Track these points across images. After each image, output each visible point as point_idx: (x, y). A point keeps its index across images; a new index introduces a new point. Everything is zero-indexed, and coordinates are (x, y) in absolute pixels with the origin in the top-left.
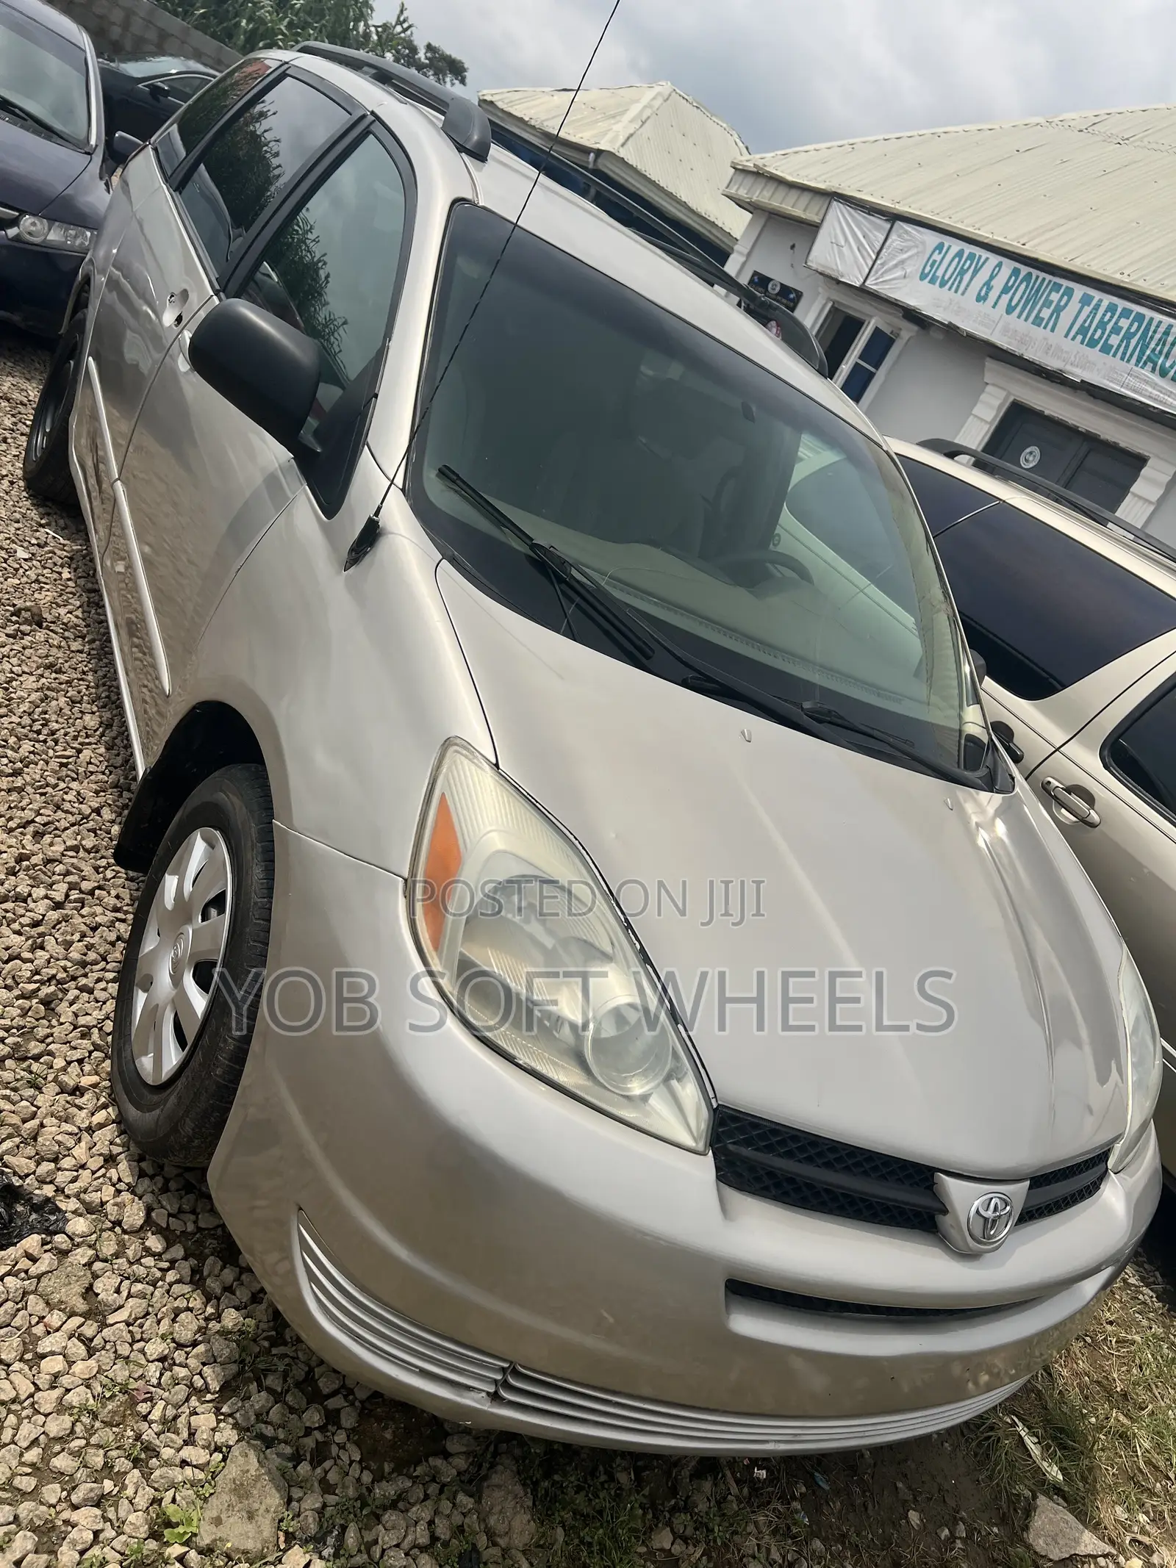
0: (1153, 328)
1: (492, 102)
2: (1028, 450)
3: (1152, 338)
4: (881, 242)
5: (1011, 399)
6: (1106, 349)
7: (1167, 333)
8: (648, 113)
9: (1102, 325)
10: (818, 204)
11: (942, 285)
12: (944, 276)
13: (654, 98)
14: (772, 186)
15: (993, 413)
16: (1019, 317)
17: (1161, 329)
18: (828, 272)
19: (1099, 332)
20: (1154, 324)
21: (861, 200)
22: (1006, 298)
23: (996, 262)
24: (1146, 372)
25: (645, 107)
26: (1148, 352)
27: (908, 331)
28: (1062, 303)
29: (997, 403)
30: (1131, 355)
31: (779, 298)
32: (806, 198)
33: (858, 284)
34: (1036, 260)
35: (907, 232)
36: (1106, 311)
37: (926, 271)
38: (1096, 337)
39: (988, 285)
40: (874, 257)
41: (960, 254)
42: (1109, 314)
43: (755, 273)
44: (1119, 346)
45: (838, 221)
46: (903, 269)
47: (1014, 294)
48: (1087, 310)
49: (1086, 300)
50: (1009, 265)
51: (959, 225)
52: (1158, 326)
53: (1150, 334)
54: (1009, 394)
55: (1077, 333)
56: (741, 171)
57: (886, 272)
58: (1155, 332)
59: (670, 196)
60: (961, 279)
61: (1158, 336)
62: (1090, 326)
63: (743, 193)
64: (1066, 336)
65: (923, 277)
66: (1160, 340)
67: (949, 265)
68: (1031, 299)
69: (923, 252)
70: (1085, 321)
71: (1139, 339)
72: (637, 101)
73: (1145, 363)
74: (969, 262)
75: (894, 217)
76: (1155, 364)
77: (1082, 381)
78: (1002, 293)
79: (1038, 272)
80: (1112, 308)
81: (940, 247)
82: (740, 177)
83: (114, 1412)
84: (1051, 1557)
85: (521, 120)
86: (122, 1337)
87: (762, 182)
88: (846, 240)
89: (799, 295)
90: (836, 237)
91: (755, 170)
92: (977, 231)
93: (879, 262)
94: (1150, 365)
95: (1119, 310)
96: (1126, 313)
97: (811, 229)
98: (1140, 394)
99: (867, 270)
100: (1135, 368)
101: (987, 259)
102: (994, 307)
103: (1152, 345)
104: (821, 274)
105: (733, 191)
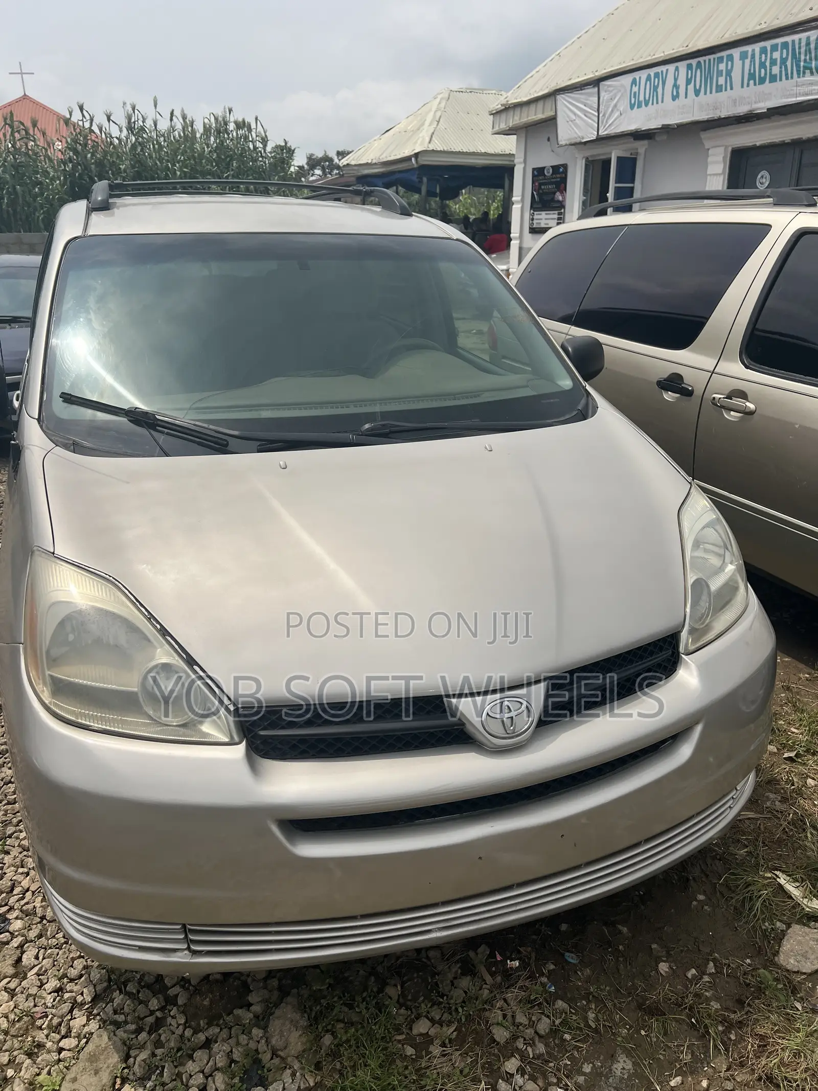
0: (797, 47)
1: (348, 164)
2: (759, 176)
3: (800, 53)
4: (597, 102)
5: (730, 149)
6: (773, 79)
7: (808, 44)
8: (439, 114)
9: (763, 65)
10: (549, 103)
11: (646, 105)
12: (645, 98)
13: (440, 103)
14: (518, 111)
15: (722, 166)
16: (705, 94)
17: (803, 43)
18: (573, 141)
19: (763, 71)
20: (797, 42)
21: (573, 84)
22: (691, 87)
23: (674, 68)
24: (808, 78)
25: (436, 111)
26: (802, 64)
27: (642, 147)
28: (729, 67)
29: (720, 158)
30: (792, 73)
31: (554, 176)
32: (540, 104)
33: (594, 138)
34: (699, 51)
35: (609, 86)
36: (761, 55)
37: (633, 102)
38: (763, 75)
39: (676, 86)
40: (597, 114)
41: (649, 78)
42: (763, 55)
43: (534, 169)
44: (781, 72)
45: (566, 107)
46: (618, 110)
47: (695, 81)
48: (747, 62)
49: (743, 56)
50: (682, 65)
51: (641, 60)
52: (800, 43)
53: (797, 51)
54: (726, 147)
55: (749, 80)
56: (496, 114)
57: (608, 118)
58: (800, 48)
59: (473, 154)
60: (657, 93)
61: (803, 50)
62: (755, 71)
63: (503, 126)
64: (742, 87)
65: (632, 107)
66: (806, 51)
67: (645, 89)
68: (708, 77)
69: (626, 91)
70: (750, 70)
71: (792, 59)
72: (430, 110)
73: (804, 73)
74: (657, 79)
75: (596, 82)
76: (811, 69)
77: (768, 109)
78: (687, 86)
79: (704, 58)
80: (763, 51)
81: (634, 82)
82: (498, 117)
83: (20, 1029)
84: (804, 971)
85: (367, 164)
86: (33, 984)
87: (511, 113)
88: (575, 114)
89: (565, 166)
90: (568, 117)
91: (504, 107)
92: (654, 57)
93: (601, 115)
94: (808, 71)
95: (769, 49)
96: (774, 48)
97: (552, 121)
98: (812, 94)
99: (596, 125)
100: (798, 80)
101: (667, 70)
102: (686, 97)
103: (803, 57)
104: (571, 145)
105: (497, 129)
